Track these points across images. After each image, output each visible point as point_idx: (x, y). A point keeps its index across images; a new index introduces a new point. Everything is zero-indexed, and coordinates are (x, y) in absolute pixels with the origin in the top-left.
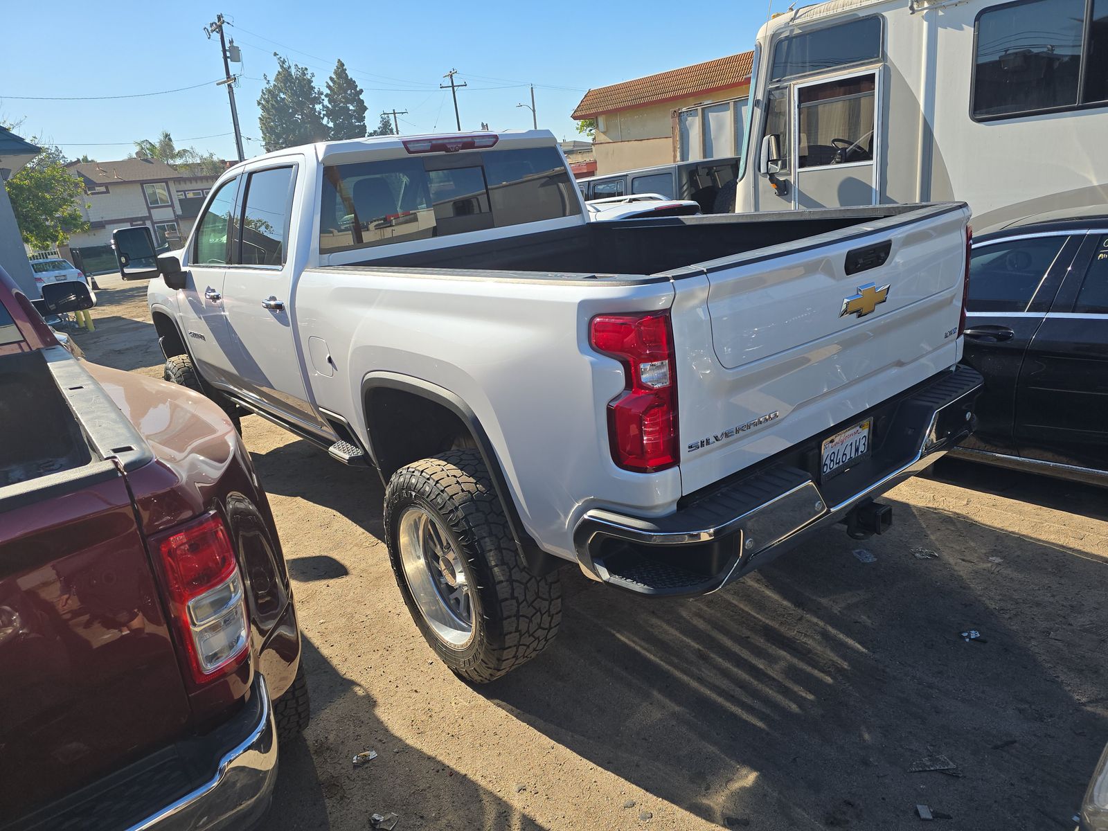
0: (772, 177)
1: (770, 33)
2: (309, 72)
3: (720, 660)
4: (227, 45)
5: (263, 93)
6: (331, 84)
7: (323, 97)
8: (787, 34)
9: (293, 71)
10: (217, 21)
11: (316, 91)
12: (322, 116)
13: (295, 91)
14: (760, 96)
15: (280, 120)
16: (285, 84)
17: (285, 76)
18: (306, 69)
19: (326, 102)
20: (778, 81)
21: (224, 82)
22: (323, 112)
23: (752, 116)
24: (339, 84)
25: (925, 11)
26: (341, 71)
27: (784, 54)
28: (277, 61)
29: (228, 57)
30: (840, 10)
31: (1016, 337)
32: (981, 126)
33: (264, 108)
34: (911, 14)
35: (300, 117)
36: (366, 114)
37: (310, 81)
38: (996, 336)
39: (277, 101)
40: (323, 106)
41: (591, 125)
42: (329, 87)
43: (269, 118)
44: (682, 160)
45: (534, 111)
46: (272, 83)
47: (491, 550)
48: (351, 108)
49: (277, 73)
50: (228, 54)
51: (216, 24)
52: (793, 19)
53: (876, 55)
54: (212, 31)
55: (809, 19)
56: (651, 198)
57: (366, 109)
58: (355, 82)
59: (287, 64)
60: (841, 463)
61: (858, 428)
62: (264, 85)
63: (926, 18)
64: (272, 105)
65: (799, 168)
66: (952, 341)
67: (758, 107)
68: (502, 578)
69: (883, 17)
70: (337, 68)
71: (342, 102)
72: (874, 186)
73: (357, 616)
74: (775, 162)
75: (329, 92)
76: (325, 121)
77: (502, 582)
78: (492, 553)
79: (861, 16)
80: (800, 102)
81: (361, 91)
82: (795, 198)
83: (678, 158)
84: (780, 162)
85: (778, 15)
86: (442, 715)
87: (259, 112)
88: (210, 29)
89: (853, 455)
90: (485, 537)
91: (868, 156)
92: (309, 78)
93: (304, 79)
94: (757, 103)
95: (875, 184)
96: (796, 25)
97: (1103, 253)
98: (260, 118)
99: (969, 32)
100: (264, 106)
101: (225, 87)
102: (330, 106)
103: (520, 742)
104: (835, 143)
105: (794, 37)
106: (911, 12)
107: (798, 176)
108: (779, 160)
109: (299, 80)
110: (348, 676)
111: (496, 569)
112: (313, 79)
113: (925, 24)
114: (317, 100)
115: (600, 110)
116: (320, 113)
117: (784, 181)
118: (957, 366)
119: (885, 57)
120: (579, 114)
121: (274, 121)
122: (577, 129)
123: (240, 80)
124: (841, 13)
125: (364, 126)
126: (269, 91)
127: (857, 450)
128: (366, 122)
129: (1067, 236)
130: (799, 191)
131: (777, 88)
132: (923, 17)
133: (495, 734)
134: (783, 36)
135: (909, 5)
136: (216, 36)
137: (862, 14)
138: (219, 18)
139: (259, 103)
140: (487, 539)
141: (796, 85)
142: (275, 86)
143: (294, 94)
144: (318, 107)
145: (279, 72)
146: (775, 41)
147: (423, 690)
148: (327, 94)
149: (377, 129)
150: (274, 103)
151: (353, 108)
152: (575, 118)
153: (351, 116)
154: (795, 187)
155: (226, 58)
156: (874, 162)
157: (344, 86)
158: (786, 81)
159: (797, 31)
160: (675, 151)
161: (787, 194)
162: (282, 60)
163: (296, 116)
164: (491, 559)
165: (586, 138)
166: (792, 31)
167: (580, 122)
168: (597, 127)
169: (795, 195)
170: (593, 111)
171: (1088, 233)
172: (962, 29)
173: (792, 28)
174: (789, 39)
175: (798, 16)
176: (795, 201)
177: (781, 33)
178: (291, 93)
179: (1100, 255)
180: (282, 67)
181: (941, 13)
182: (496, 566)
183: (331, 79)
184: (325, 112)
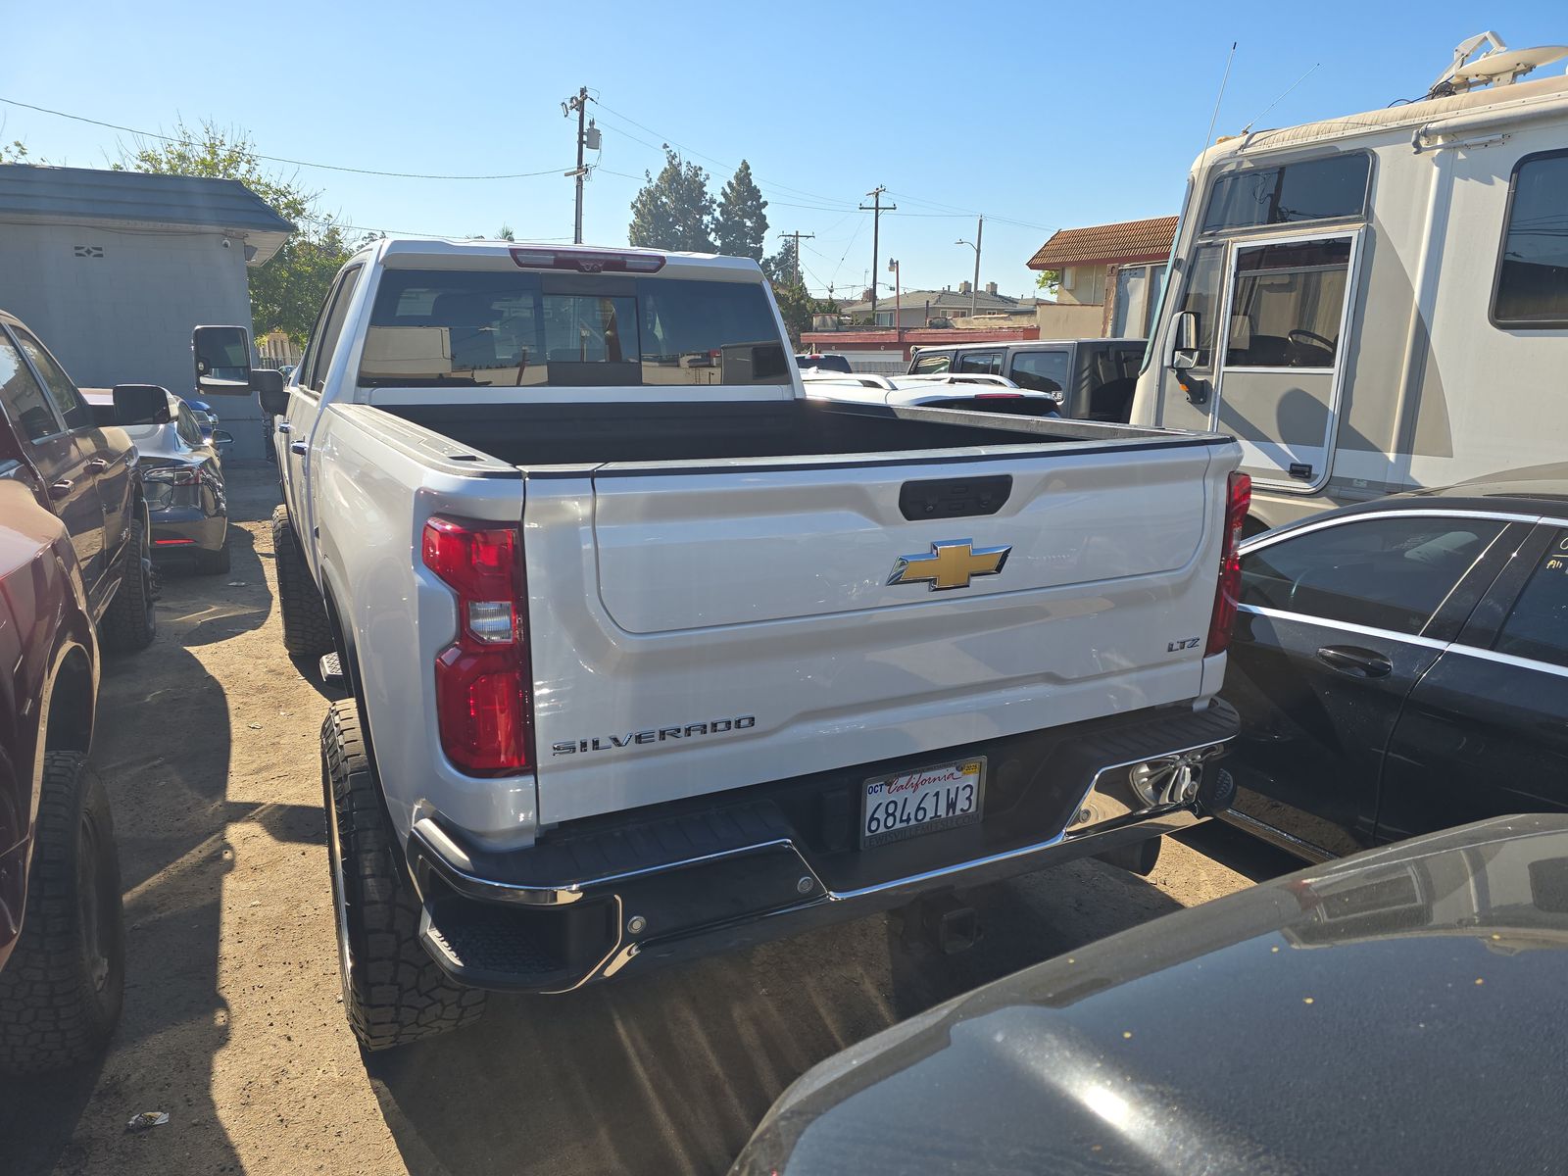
0: (1182, 374)
1: (1208, 164)
2: (704, 172)
3: (735, 1102)
4: (586, 126)
5: (641, 193)
6: (728, 191)
7: (715, 206)
8: (1232, 167)
9: (683, 169)
10: (578, 96)
11: (708, 197)
12: (709, 230)
13: (681, 196)
14: (1183, 255)
15: (656, 229)
16: (670, 186)
17: (672, 176)
18: (701, 169)
19: (717, 214)
20: (1211, 235)
21: (574, 173)
22: (711, 226)
23: (1171, 283)
24: (738, 192)
25: (1438, 151)
26: (744, 175)
27: (1225, 198)
28: (666, 155)
29: (585, 142)
30: (1311, 139)
31: (1394, 672)
32: (1506, 335)
33: (638, 213)
34: (1415, 153)
35: (681, 229)
36: (766, 234)
37: (702, 185)
38: (1364, 666)
39: (656, 206)
40: (713, 217)
41: (1056, 279)
42: (724, 194)
43: (642, 226)
44: (1114, 335)
45: (978, 251)
46: (655, 181)
47: (371, 851)
48: (748, 224)
49: (663, 170)
50: (585, 138)
51: (576, 99)
52: (1243, 147)
53: (1357, 211)
54: (572, 108)
55: (1266, 148)
56: (994, 382)
57: (767, 227)
58: (759, 191)
59: (677, 160)
60: (913, 822)
61: (953, 770)
62: (645, 184)
63: (1437, 161)
64: (649, 210)
65: (1226, 365)
66: (1190, 659)
67: (1178, 270)
68: (377, 897)
69: (1374, 154)
70: (740, 171)
71: (738, 215)
72: (1331, 408)
73: (303, 906)
74: (1188, 352)
75: (723, 200)
76: (711, 238)
77: (376, 902)
78: (370, 856)
79: (1341, 149)
80: (1239, 267)
81: (766, 203)
82: (1214, 410)
83: (1109, 334)
84: (1196, 354)
85: (1227, 139)
86: (294, 1084)
87: (631, 217)
88: (569, 105)
89: (942, 812)
90: (368, 829)
91: (1327, 360)
92: (702, 180)
93: (695, 181)
94: (1178, 263)
95: (1333, 404)
96: (1247, 156)
97: (1557, 559)
98: (631, 225)
99: (1501, 188)
100: (638, 210)
101: (573, 179)
102: (721, 219)
103: (362, 1157)
104: (1293, 336)
105: (1241, 173)
106: (1415, 150)
107: (1222, 376)
108: (1195, 350)
109: (688, 181)
110: (223, 993)
111: (370, 881)
112: (707, 182)
113: (1436, 170)
114: (707, 210)
115: (1070, 259)
116: (707, 226)
117: (1202, 382)
118: (1212, 699)
119: (1370, 213)
120: (1038, 261)
121: (647, 231)
122: (1038, 282)
123: (594, 173)
124: (1312, 144)
125: (761, 250)
126: (649, 192)
127: (951, 805)
128: (765, 244)
129: (1507, 522)
130: (1221, 399)
131: (1209, 245)
132: (1433, 159)
133: (339, 1135)
134: (1226, 170)
135: (1413, 139)
136: (575, 114)
137: (1343, 148)
138: (583, 91)
139: (633, 206)
140: (370, 833)
141: (1237, 243)
142: (657, 186)
143: (679, 199)
144: (706, 219)
145: (665, 169)
146: (1217, 175)
147: (297, 1042)
148: (721, 203)
149: (776, 255)
150: (652, 207)
151: (751, 225)
152: (1032, 266)
153: (746, 235)
154: (1216, 393)
155: (581, 142)
156: (1336, 371)
157: (745, 195)
158: (1222, 236)
159: (1247, 165)
160: (1105, 323)
161: (1203, 403)
162: (672, 154)
163: (677, 227)
164: (367, 863)
165: (1047, 295)
166: (1240, 164)
167: (1042, 273)
168: (1062, 283)
169: (1214, 406)
170: (1059, 260)
171: (1540, 522)
172: (1491, 183)
173: (1241, 159)
174: (1234, 175)
175: (1251, 142)
176: (1214, 414)
177: (1225, 165)
178: (676, 197)
179: (1551, 563)
180: (670, 163)
181: (1461, 156)
182: (373, 876)
183: (730, 184)
184: (713, 226)
